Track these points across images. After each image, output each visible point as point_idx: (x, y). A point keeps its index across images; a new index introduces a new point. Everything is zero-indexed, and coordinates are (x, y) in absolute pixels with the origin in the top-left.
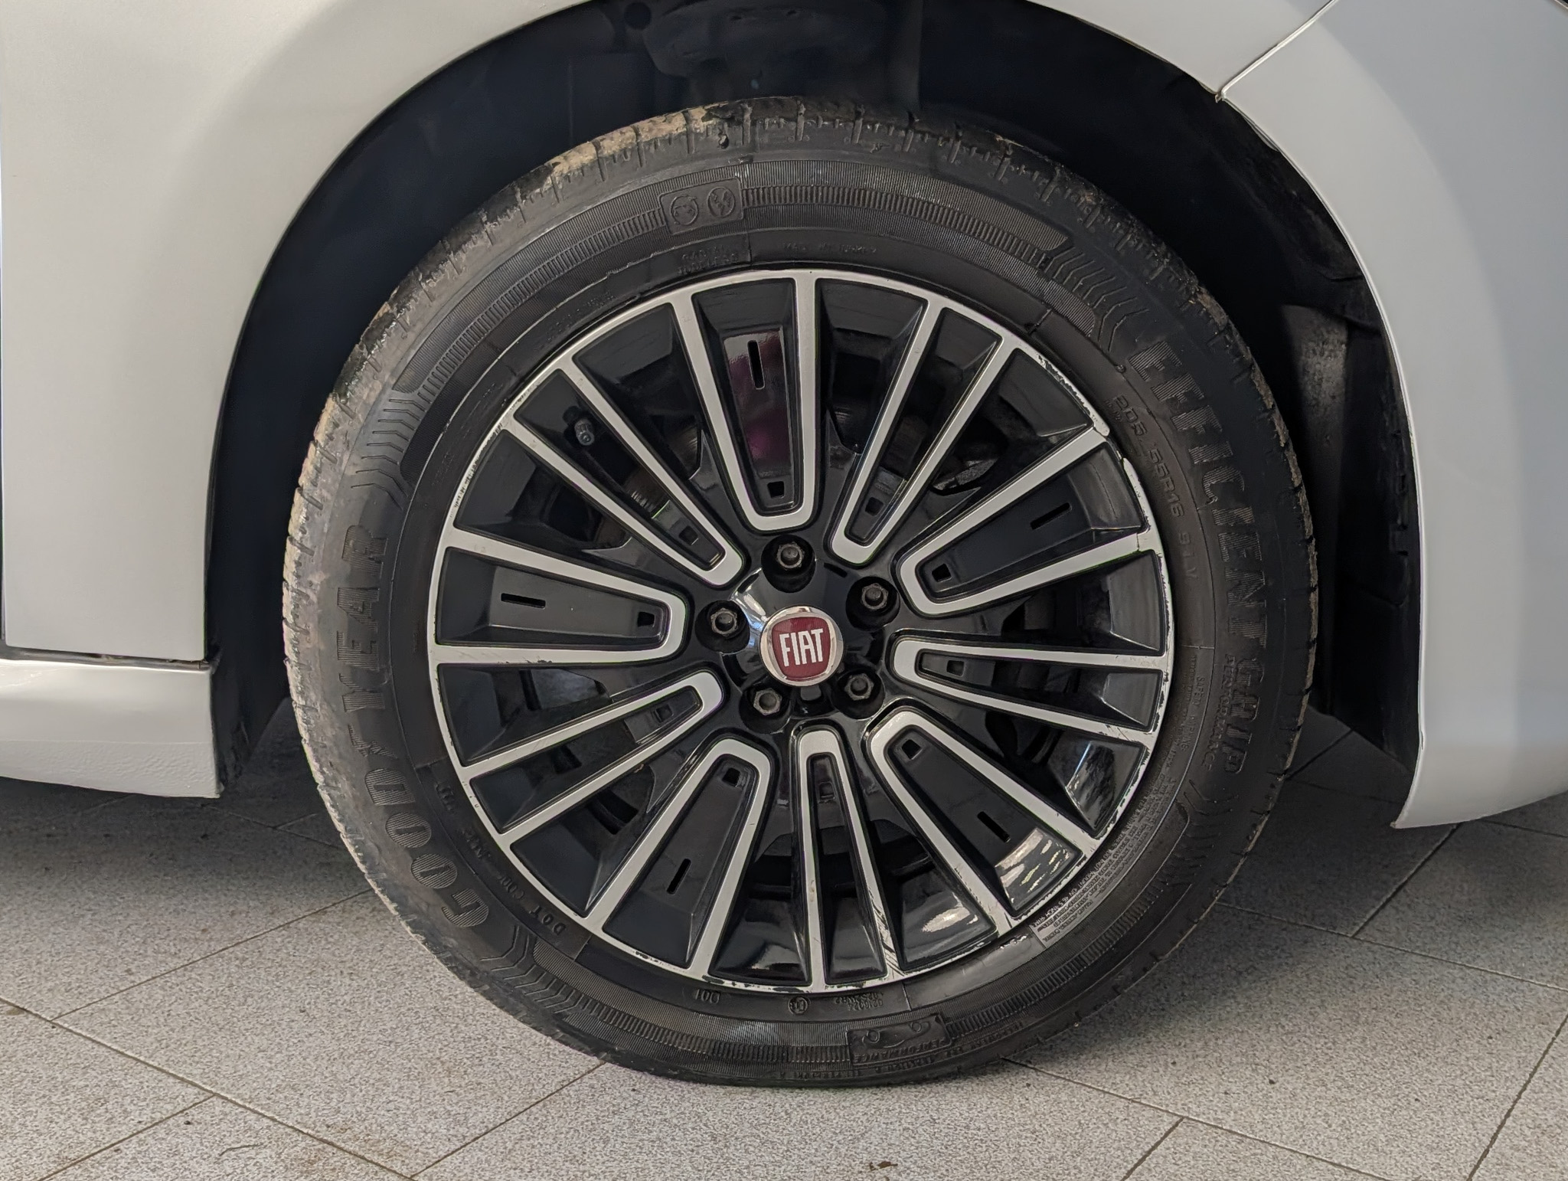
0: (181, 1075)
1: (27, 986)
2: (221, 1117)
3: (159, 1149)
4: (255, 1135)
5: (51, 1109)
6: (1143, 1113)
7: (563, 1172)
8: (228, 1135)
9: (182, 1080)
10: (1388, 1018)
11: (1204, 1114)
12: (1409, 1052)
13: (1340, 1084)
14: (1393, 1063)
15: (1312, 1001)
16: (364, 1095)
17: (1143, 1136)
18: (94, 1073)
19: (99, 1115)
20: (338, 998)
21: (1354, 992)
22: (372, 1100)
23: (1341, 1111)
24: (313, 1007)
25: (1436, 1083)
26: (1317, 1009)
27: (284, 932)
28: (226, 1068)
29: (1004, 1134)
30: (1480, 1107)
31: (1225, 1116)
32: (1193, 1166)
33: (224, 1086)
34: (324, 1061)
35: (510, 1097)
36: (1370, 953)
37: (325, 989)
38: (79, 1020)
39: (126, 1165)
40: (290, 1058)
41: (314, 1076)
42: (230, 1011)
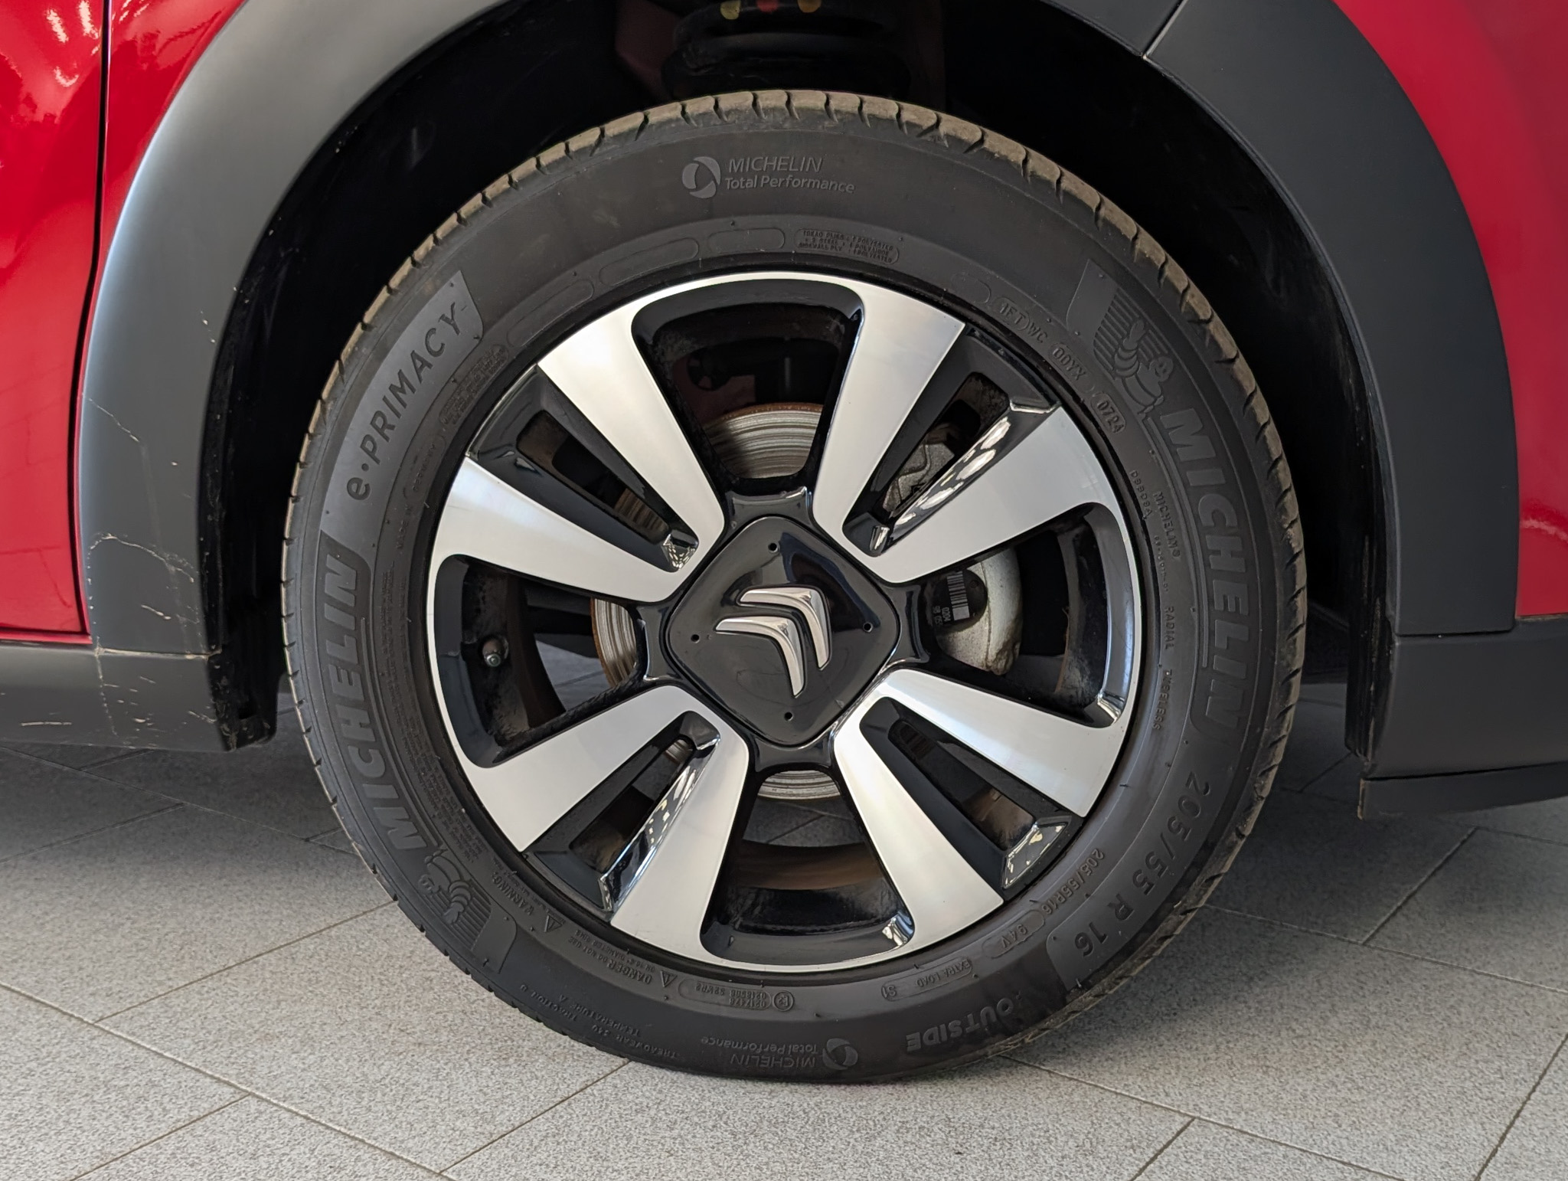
0: (217, 1075)
1: (69, 991)
2: (257, 1115)
3: (197, 1146)
4: (288, 1132)
5: (93, 1108)
6: (1155, 1113)
7: (587, 1168)
8: (263, 1132)
9: (219, 1080)
10: (1398, 1022)
11: (1215, 1114)
12: (1419, 1055)
13: (1349, 1085)
14: (1403, 1066)
15: (1322, 1006)
16: (394, 1095)
17: (1154, 1135)
18: (134, 1074)
19: (140, 1114)
20: (369, 1002)
21: (1364, 996)
22: (402, 1099)
23: (1351, 1112)
24: (345, 1011)
25: (1446, 1085)
26: (1328, 1014)
27: (316, 940)
28: (262, 1069)
29: (1018, 1133)
30: (1489, 1108)
31: (1236, 1116)
32: (1205, 1165)
33: (259, 1085)
34: (355, 1063)
35: (535, 1096)
36: (1379, 959)
37: (357, 994)
38: (120, 1023)
39: (166, 1160)
40: (322, 1059)
41: (346, 1076)
42: (264, 1014)
